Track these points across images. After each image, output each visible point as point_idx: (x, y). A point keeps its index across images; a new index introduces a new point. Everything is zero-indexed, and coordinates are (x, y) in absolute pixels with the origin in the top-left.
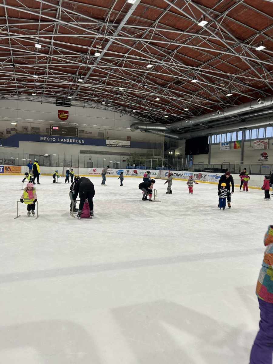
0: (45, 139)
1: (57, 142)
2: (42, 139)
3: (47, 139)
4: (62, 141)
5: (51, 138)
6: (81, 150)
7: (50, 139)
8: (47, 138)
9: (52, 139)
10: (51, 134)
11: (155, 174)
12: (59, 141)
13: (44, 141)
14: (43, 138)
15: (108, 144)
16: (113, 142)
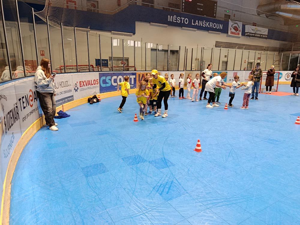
0: (174, 19)
3: (177, 20)
4: (197, 25)
6: (217, 42)
7: (181, 20)
9: (184, 20)
10: (182, 11)
12: (193, 24)
13: (172, 24)
14: (172, 17)
15: (248, 33)
16: (252, 30)
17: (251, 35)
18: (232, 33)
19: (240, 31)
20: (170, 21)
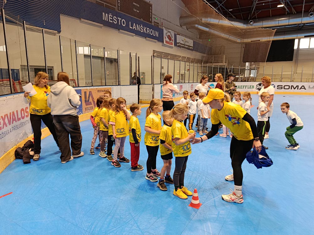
0: (110, 18)
1: (127, 29)
2: (105, 17)
3: (113, 20)
4: (134, 29)
5: (120, 19)
6: (154, 51)
7: (118, 20)
8: (112, 18)
9: (121, 21)
10: (118, 10)
11: (252, 87)
12: (130, 27)
13: (108, 24)
14: (107, 14)
15: (179, 43)
16: (182, 40)
17: (181, 45)
18: (167, 42)
19: (173, 41)
20: (105, 20)
